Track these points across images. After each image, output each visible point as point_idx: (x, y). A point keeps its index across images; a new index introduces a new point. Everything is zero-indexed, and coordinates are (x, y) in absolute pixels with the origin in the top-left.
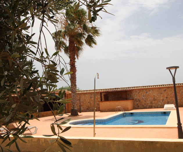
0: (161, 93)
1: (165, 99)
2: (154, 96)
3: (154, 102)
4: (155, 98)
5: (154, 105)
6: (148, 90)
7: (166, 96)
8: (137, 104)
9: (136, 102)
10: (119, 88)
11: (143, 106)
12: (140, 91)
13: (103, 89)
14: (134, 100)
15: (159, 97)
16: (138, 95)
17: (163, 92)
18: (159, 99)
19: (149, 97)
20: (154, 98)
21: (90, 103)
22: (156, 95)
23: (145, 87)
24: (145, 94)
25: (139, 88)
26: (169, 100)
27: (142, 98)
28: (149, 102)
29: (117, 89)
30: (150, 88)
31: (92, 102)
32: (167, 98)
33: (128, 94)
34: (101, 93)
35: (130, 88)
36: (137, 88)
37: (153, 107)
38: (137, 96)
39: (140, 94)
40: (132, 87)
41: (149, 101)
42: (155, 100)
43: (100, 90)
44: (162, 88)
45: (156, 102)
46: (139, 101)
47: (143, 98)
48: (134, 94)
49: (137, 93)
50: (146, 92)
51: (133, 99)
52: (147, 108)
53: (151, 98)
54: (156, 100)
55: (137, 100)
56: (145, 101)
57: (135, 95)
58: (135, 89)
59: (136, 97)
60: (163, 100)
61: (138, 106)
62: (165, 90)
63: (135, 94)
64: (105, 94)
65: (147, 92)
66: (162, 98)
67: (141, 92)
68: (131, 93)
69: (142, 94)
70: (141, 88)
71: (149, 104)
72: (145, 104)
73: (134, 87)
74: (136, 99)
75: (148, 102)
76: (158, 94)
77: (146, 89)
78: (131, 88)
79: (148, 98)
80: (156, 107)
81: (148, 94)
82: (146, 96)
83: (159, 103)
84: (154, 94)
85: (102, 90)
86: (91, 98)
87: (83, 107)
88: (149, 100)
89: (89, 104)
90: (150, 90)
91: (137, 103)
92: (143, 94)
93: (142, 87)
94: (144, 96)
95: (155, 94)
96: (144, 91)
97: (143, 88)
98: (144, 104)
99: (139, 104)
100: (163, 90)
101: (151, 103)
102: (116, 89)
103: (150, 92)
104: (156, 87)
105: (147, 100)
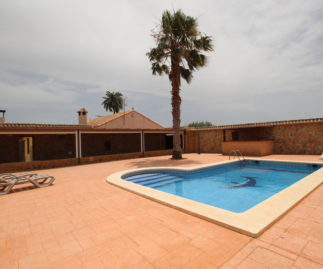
2: (310, 135)
3: (308, 145)
4: (312, 139)
5: (309, 149)
6: (299, 126)
8: (281, 147)
9: (278, 144)
10: (254, 124)
11: (290, 150)
12: (286, 128)
13: (232, 126)
14: (276, 141)
15: (319, 137)
16: (282, 134)
18: (319, 140)
19: (301, 136)
20: (310, 139)
21: (215, 143)
22: (313, 134)
23: (294, 122)
24: (293, 132)
25: (284, 123)
27: (288, 139)
28: (301, 145)
29: (251, 124)
30: (303, 124)
31: (217, 142)
33: (266, 132)
34: (224, 130)
35: (270, 123)
36: (281, 123)
37: (308, 153)
38: (280, 135)
39: (286, 132)
40: (274, 123)
41: (301, 143)
42: (310, 142)
43: (227, 126)
45: (313, 145)
46: (284, 142)
47: (290, 139)
48: (275, 132)
49: (281, 131)
50: (295, 129)
51: (274, 140)
52: (297, 153)
53: (304, 139)
54: (313, 142)
55: (281, 140)
56: (294, 143)
57: (278, 134)
58: (277, 125)
59: (278, 137)
61: (282, 150)
63: (277, 132)
64: (234, 131)
65: (297, 130)
67: (287, 130)
68: (271, 131)
69: (289, 133)
70: (287, 123)
71: (300, 148)
72: (293, 147)
73: (277, 122)
74: (278, 140)
75: (298, 145)
76: (318, 133)
77: (296, 125)
78: (272, 124)
79: (299, 138)
80: (313, 152)
81: (298, 132)
82: (295, 135)
83: (319, 147)
84: (310, 133)
85: (229, 126)
86: (216, 136)
87: (207, 148)
88: (300, 141)
89: (213, 143)
90: (303, 127)
91: (280, 145)
92: (291, 132)
93: (289, 121)
94: (291, 136)
95: (312, 132)
96: (293, 127)
97: (291, 123)
98: (291, 148)
99: (283, 147)
101: (304, 146)
102: (249, 124)
103: (304, 130)
104: (315, 121)
105: (298, 141)
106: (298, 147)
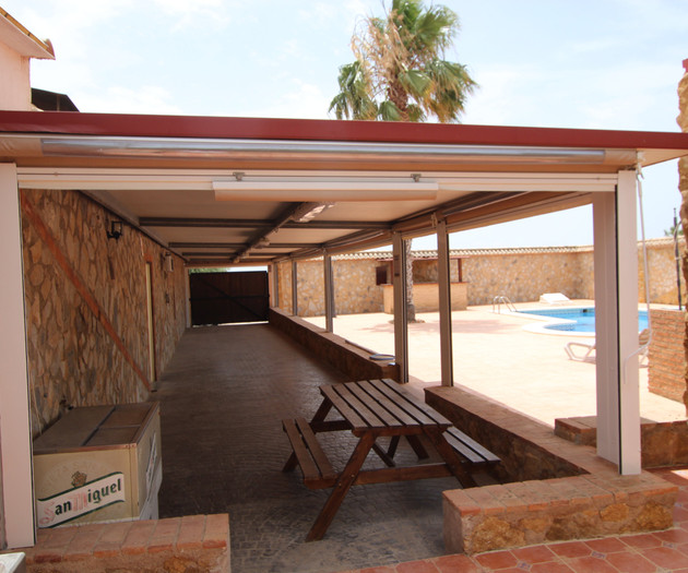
0: (507, 269)
1: (514, 281)
2: (493, 274)
3: (491, 289)
4: (495, 279)
6: (480, 259)
7: (516, 275)
15: (503, 277)
17: (511, 266)
19: (482, 276)
20: (492, 281)
22: (496, 273)
26: (521, 286)
28: (482, 289)
32: (517, 279)
41: (482, 286)
42: (493, 285)
44: (510, 255)
50: (476, 263)
53: (485, 280)
56: (474, 287)
60: (510, 285)
62: (515, 262)
65: (477, 265)
66: (507, 281)
71: (481, 295)
75: (479, 289)
76: (501, 271)
77: (476, 257)
79: (479, 279)
81: (479, 268)
84: (493, 270)
87: (316, 303)
88: (481, 283)
90: (484, 261)
95: (495, 269)
100: (510, 261)
101: (486, 292)
103: (485, 265)
105: (478, 283)
106: (478, 293)
